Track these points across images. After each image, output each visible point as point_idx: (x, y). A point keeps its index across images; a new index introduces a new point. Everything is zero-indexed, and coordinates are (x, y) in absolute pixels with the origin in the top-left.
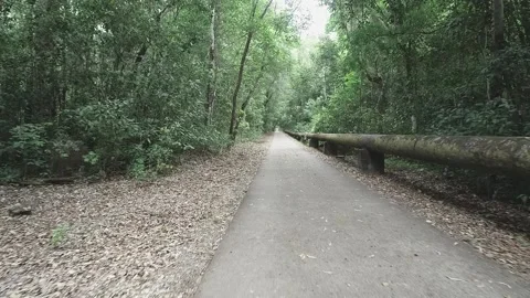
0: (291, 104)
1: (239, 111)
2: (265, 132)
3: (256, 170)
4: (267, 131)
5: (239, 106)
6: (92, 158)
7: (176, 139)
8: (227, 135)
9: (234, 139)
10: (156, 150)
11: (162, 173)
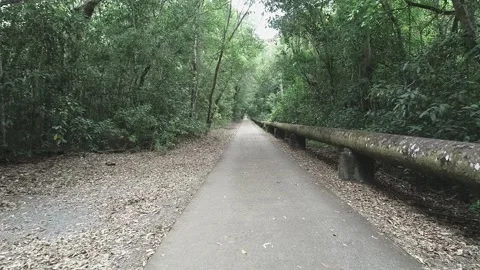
0: (257, 95)
1: (214, 105)
2: (234, 120)
3: (226, 147)
4: (236, 118)
5: (213, 101)
6: (133, 139)
7: (177, 127)
8: (205, 125)
9: (209, 127)
10: (165, 135)
11: (170, 148)
